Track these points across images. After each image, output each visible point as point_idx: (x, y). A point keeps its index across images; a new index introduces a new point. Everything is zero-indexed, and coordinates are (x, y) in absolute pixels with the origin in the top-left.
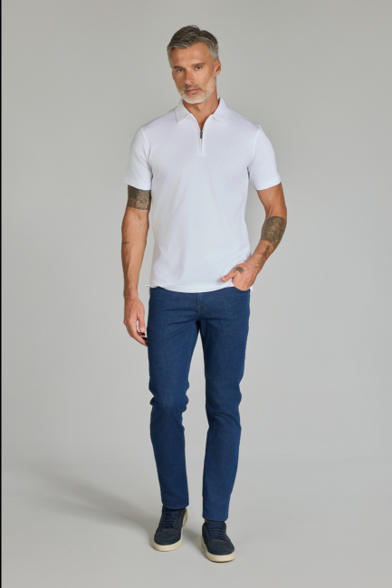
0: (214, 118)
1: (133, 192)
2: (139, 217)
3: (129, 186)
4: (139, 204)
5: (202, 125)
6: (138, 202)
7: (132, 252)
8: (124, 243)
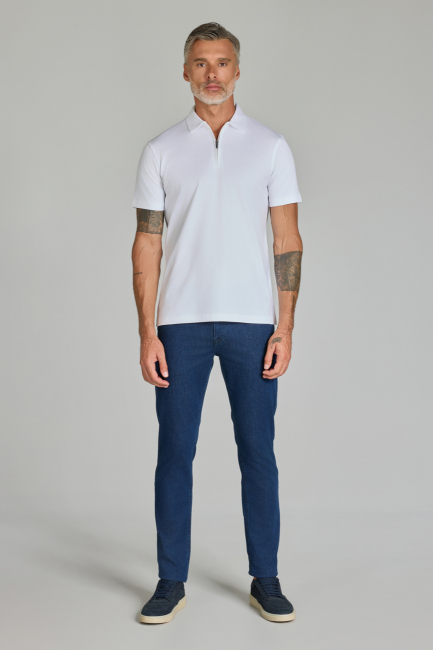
0: (230, 126)
1: (143, 215)
2: (152, 244)
3: (138, 209)
4: (151, 228)
5: (217, 133)
6: (150, 225)
7: (147, 283)
8: (136, 274)
